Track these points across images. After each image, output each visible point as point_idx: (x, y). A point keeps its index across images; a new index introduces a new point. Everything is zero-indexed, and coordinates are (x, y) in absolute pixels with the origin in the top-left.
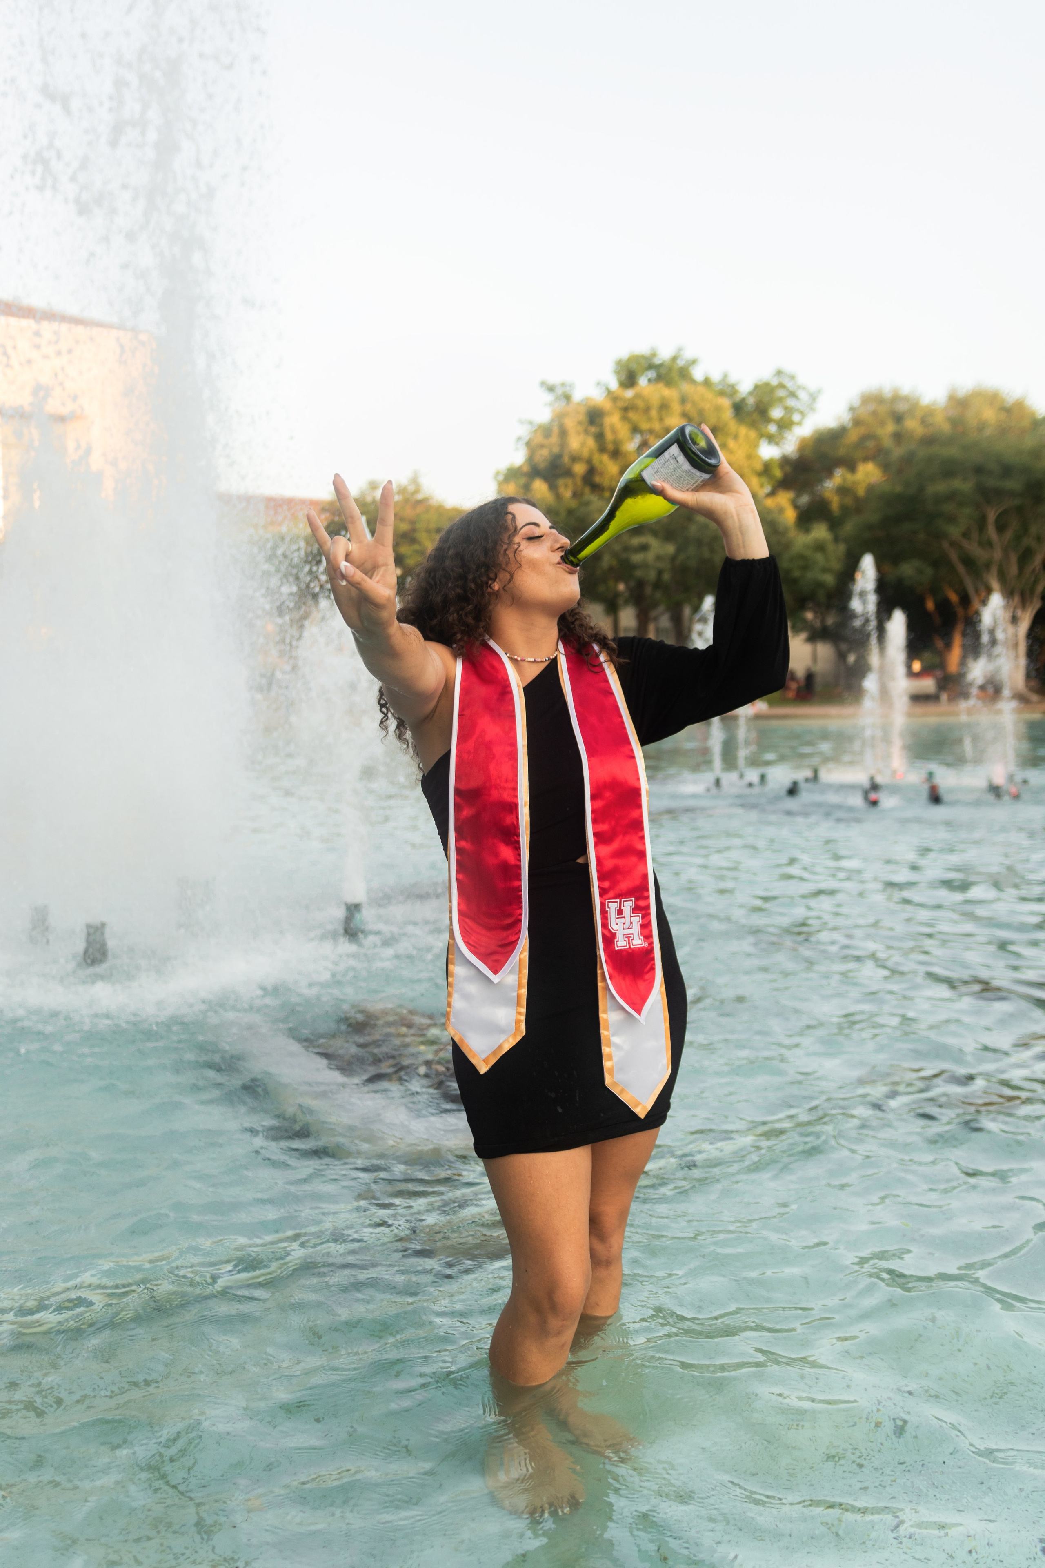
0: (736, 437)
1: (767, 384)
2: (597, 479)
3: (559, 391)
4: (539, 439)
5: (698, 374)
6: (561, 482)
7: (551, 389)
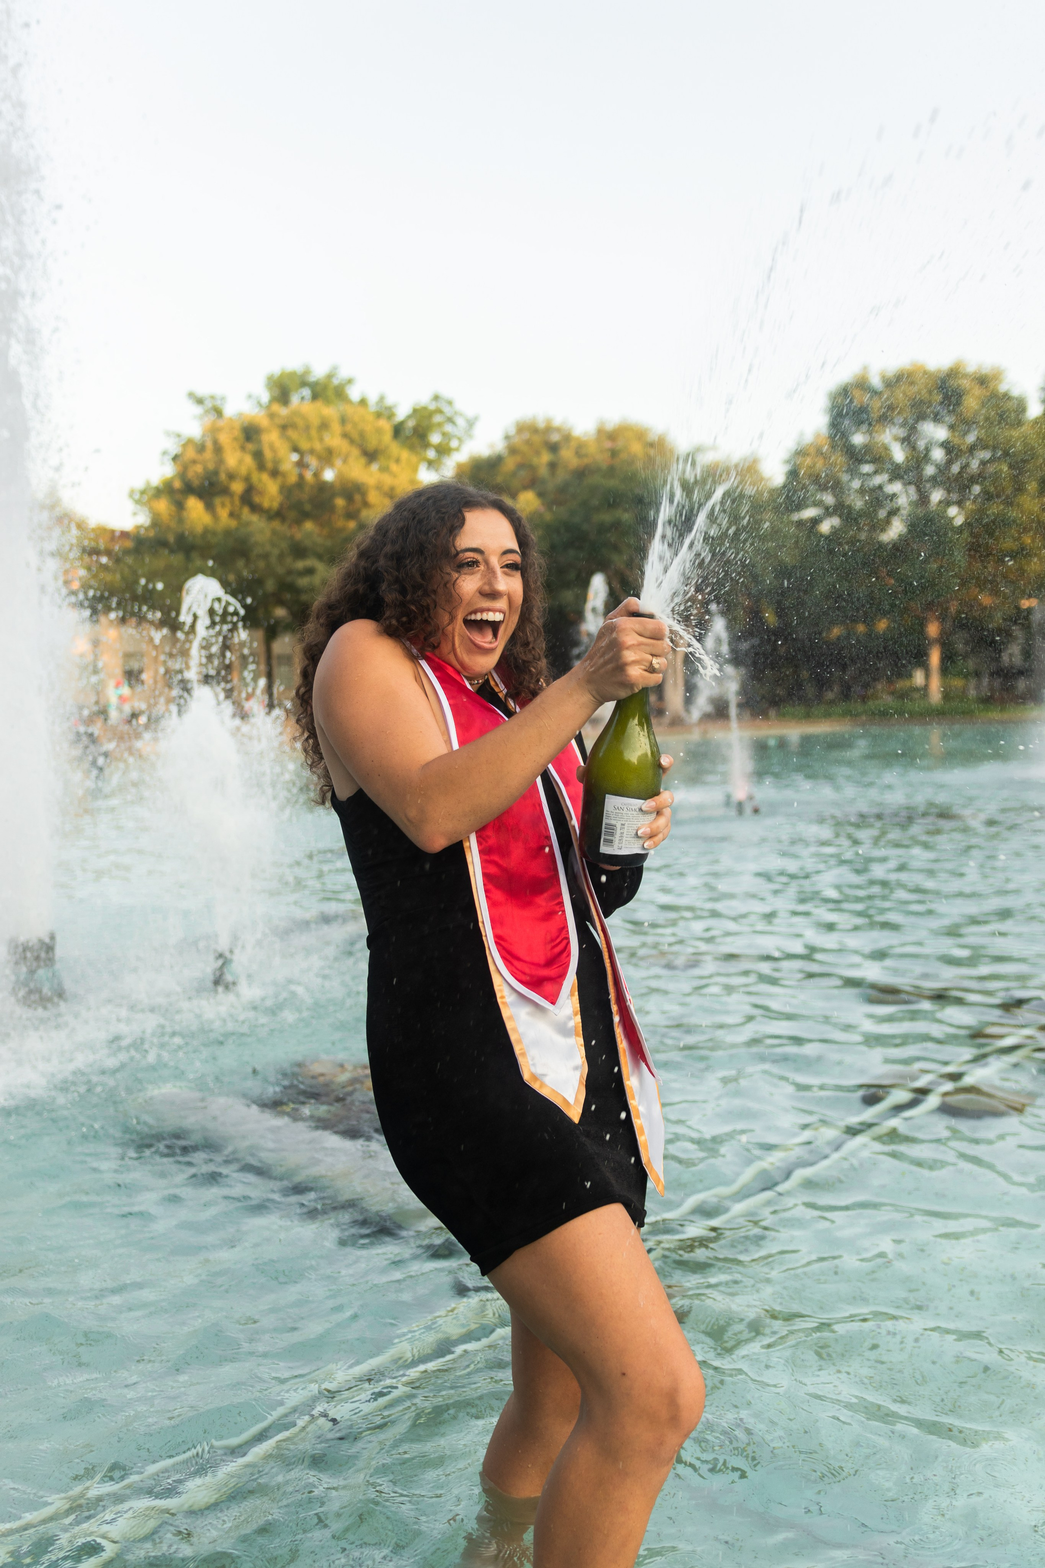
0: (398, 461)
1: (425, 409)
2: (257, 499)
3: (209, 404)
4: (191, 454)
5: (354, 394)
6: (217, 501)
7: (200, 401)
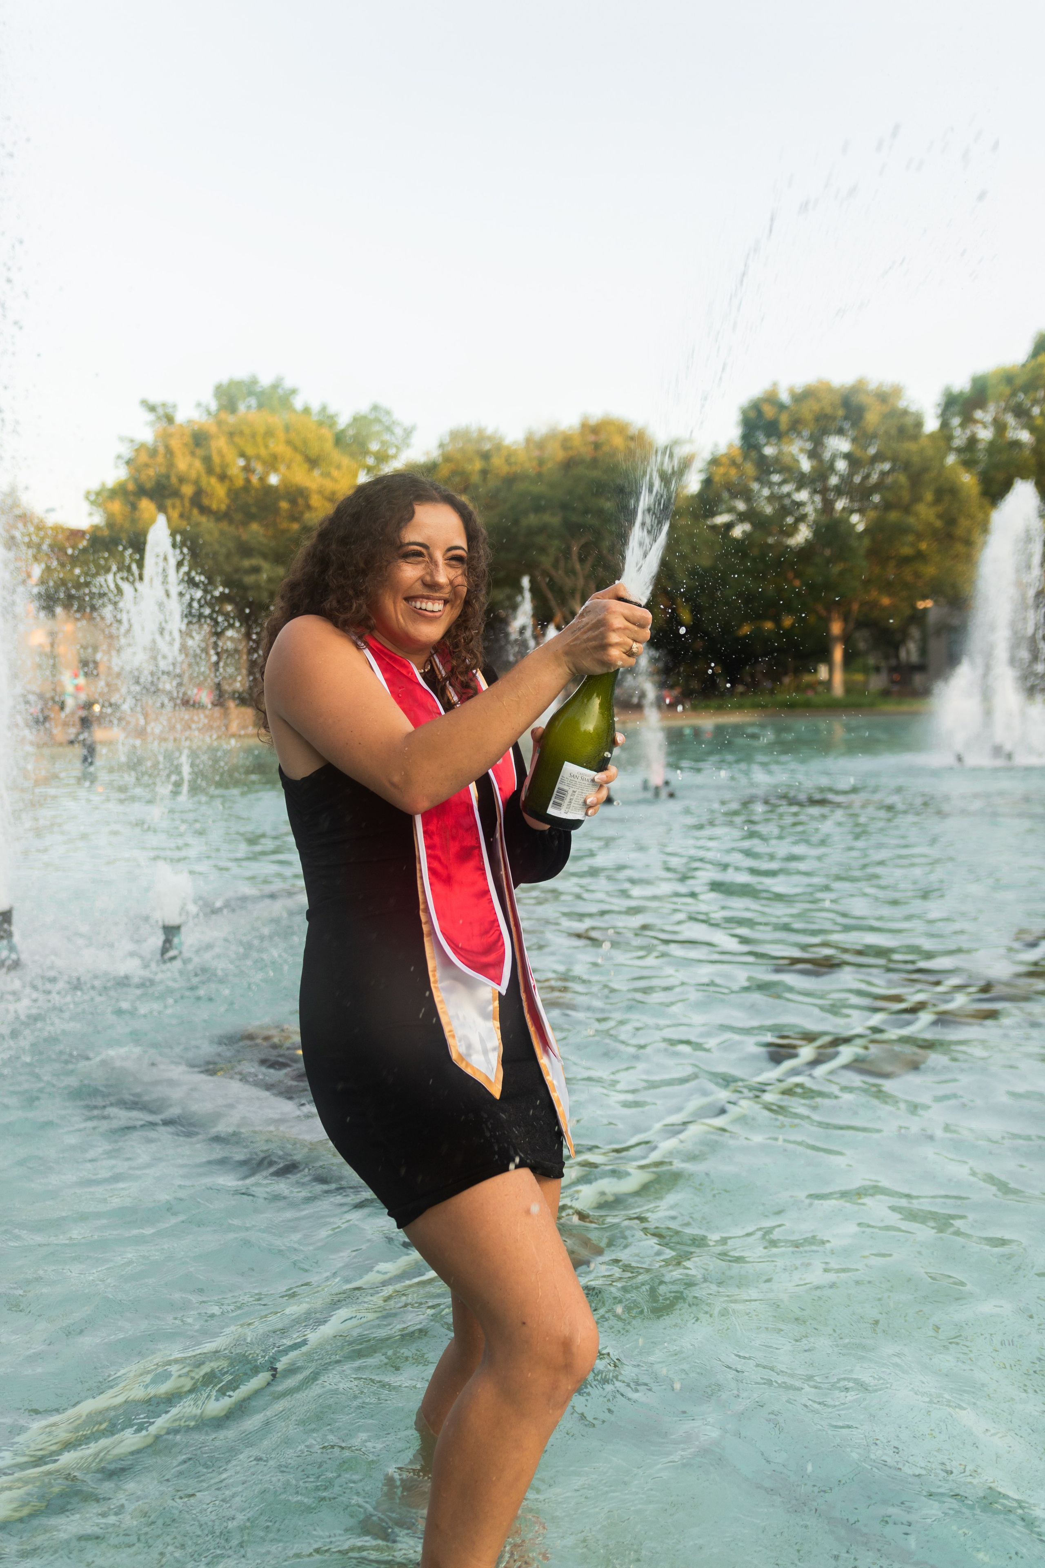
0: (339, 467)
1: (364, 418)
2: (206, 502)
3: (161, 411)
4: (144, 458)
5: (298, 403)
6: (169, 502)
7: (152, 409)
